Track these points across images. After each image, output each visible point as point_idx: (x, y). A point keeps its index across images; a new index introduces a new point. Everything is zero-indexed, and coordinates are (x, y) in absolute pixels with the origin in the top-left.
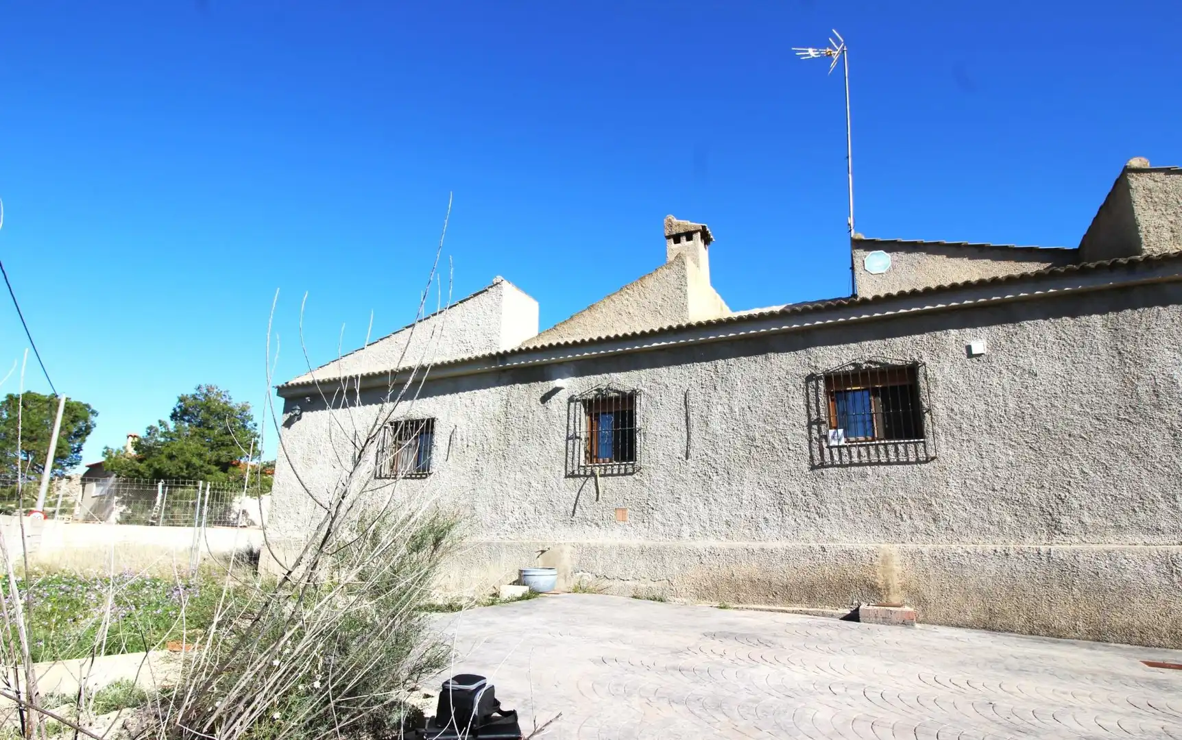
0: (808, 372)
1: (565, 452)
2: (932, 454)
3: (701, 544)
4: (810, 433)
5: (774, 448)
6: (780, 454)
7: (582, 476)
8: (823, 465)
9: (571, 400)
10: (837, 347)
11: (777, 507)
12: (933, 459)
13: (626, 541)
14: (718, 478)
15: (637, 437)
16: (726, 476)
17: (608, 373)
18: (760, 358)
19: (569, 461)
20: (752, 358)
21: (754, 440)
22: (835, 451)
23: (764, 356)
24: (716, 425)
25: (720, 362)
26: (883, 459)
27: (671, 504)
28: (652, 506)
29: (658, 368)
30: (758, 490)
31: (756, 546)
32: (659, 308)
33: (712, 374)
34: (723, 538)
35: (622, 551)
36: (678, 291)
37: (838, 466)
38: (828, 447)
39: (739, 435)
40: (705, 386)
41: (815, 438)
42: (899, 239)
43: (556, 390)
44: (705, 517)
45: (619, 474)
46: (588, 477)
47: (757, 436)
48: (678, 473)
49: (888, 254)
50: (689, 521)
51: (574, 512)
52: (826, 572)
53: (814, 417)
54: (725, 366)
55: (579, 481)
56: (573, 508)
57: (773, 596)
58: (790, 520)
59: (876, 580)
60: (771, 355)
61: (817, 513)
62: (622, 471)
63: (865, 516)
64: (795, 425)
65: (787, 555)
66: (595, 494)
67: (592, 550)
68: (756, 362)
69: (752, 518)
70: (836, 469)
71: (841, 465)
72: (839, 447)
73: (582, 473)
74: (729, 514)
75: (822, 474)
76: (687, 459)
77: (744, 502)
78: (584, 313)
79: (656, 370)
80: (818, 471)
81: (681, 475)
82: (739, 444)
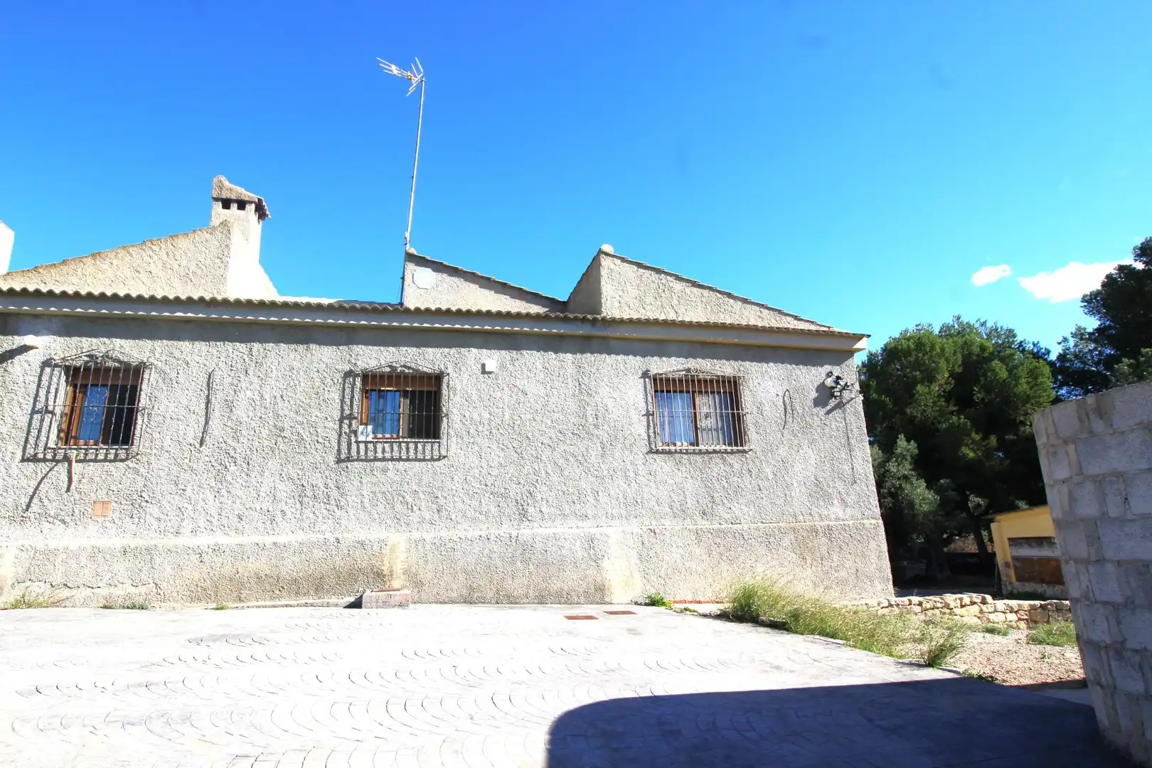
0: (347, 368)
1: (25, 429)
2: (444, 453)
3: (204, 540)
4: (341, 427)
5: (303, 439)
6: (308, 447)
7: (48, 460)
8: (349, 459)
9: (47, 363)
10: (377, 348)
11: (297, 500)
12: (444, 457)
13: (103, 542)
14: (236, 468)
15: (139, 417)
16: (245, 466)
17: (109, 337)
18: (301, 348)
19: (32, 440)
20: (293, 346)
21: (282, 430)
22: (362, 446)
23: (305, 346)
24: (241, 412)
25: (256, 346)
26: (404, 456)
27: (172, 496)
28: (147, 498)
29: (179, 340)
30: (279, 482)
31: (268, 540)
32: (191, 274)
33: (245, 357)
34: (233, 533)
35: (96, 553)
36: (217, 261)
37: (362, 460)
38: (357, 442)
39: (267, 424)
40: (235, 369)
41: (345, 433)
42: (445, 263)
43: (24, 349)
44: (213, 511)
45: (105, 460)
46: (58, 462)
47: (286, 426)
48: (187, 461)
49: (435, 273)
50: (192, 516)
51: (28, 506)
52: (338, 562)
53: (347, 412)
54: (262, 350)
55: (44, 468)
56: (28, 500)
57: (280, 591)
58: (308, 512)
59: (383, 568)
60: (313, 346)
61: (337, 506)
62: (111, 457)
63: (381, 508)
64: (327, 419)
65: (301, 549)
66: (66, 483)
67: (49, 554)
68: (296, 351)
69: (268, 511)
70: (361, 463)
71: (366, 460)
72: (366, 443)
73: (49, 456)
74: (242, 507)
75: (347, 467)
76: (201, 446)
77: (262, 494)
78: (85, 260)
79: (175, 343)
80: (343, 465)
81: (190, 464)
82: (265, 433)
